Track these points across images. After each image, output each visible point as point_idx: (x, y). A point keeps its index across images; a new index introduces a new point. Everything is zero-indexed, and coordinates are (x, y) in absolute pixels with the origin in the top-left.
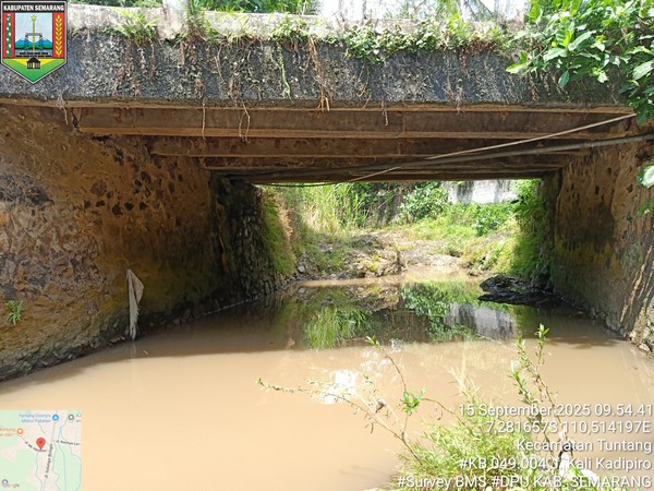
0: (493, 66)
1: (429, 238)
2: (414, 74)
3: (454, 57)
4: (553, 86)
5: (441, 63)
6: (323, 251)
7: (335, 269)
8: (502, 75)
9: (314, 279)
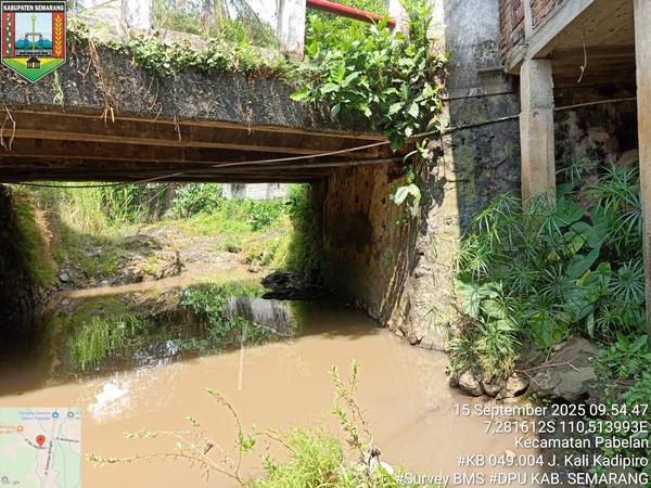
0: (279, 92)
1: (205, 233)
2: (205, 92)
3: (243, 79)
4: (328, 115)
5: (231, 83)
6: (90, 254)
7: (106, 275)
8: (286, 101)
9: (80, 288)
